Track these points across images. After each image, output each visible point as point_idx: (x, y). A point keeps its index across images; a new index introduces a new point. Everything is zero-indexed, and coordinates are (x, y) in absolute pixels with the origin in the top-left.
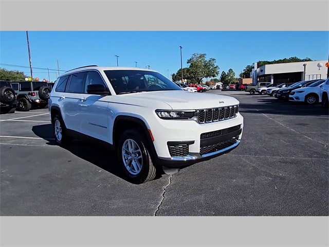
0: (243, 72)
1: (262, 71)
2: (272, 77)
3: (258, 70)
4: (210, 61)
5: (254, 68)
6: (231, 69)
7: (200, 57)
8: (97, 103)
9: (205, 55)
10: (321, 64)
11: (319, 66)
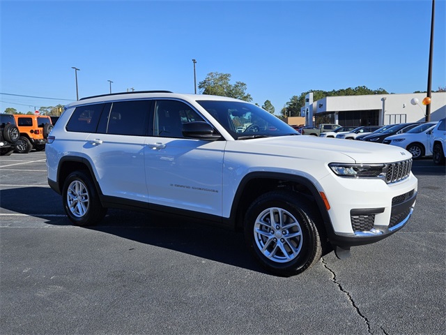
0: (287, 106)
1: (321, 106)
2: (337, 117)
3: (315, 104)
4: (236, 86)
5: (308, 100)
6: (267, 101)
7: (221, 78)
8: (194, 153)
9: (229, 75)
10: (417, 100)
11: (413, 102)
